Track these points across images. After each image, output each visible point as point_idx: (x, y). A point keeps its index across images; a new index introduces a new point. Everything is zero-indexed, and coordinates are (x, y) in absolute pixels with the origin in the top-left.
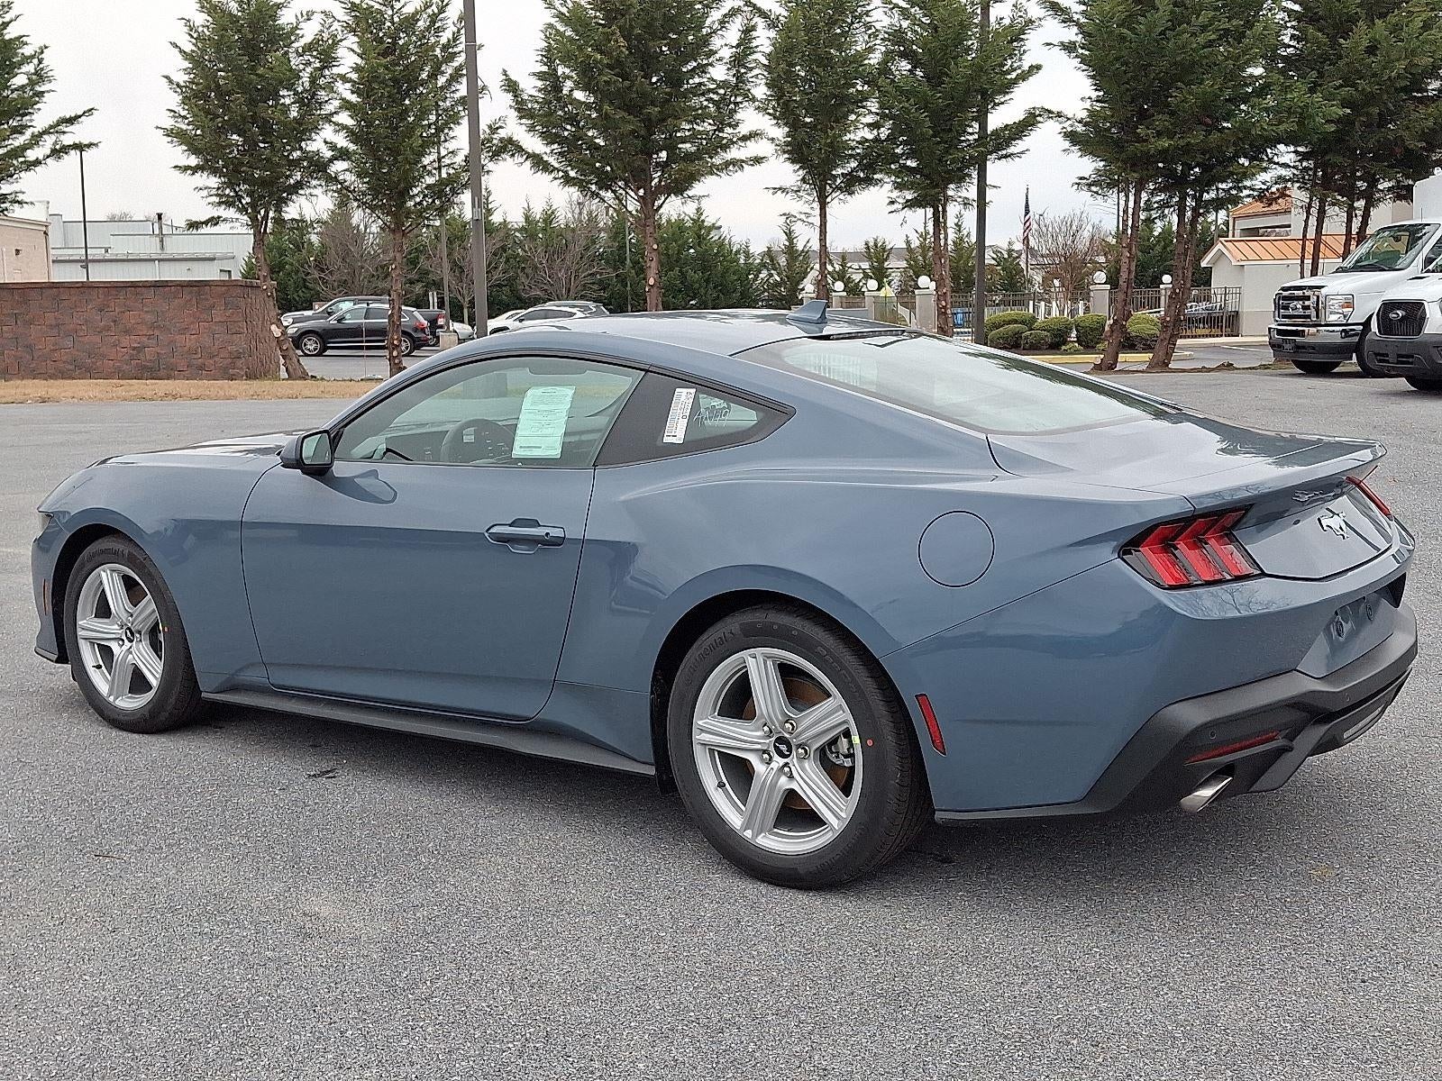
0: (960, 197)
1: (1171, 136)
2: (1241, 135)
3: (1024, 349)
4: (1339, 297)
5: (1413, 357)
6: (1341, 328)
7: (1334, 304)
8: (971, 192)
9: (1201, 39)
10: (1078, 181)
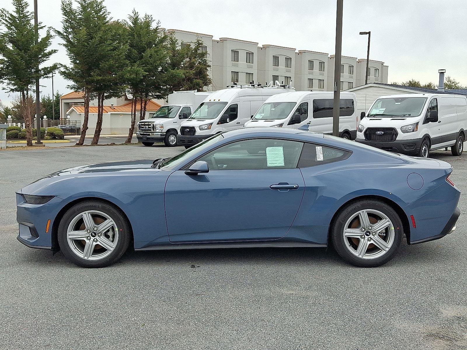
0: (32, 89)
1: (100, 76)
2: (121, 78)
3: (19, 138)
4: (159, 125)
5: (193, 141)
6: (160, 133)
7: (158, 127)
8: (34, 88)
9: (109, 48)
10: (68, 86)
